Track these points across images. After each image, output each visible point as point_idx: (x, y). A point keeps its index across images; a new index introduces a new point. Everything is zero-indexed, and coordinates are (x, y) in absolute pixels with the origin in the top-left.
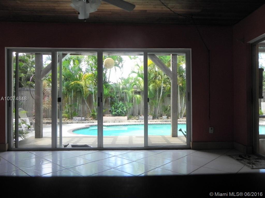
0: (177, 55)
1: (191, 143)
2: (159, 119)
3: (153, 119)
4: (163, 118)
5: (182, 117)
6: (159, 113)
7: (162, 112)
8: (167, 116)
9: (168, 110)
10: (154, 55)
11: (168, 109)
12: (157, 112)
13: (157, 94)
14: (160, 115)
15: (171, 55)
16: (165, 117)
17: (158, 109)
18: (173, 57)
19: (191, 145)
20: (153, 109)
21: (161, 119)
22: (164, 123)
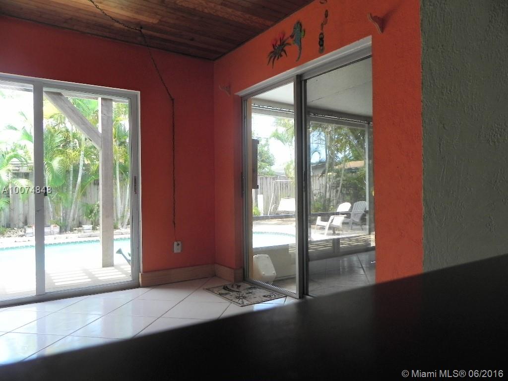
0: (111, 100)
1: (140, 274)
2: (76, 232)
3: (61, 232)
4: (83, 229)
5: (125, 226)
6: (74, 220)
7: (81, 218)
8: (92, 224)
9: (94, 212)
10: (60, 94)
11: (96, 210)
12: (69, 217)
13: (69, 179)
14: (78, 223)
15: (100, 99)
16: (87, 227)
17: (72, 211)
18: (103, 104)
19: (140, 280)
20: (60, 211)
21: (80, 231)
22: (87, 239)
